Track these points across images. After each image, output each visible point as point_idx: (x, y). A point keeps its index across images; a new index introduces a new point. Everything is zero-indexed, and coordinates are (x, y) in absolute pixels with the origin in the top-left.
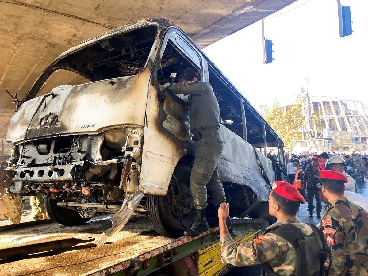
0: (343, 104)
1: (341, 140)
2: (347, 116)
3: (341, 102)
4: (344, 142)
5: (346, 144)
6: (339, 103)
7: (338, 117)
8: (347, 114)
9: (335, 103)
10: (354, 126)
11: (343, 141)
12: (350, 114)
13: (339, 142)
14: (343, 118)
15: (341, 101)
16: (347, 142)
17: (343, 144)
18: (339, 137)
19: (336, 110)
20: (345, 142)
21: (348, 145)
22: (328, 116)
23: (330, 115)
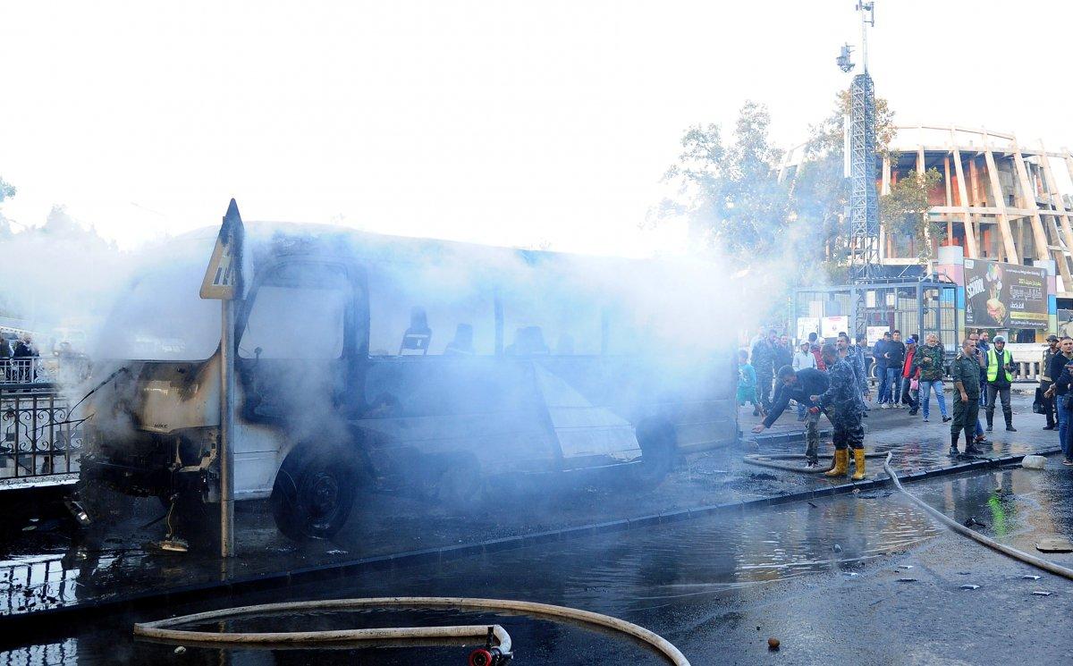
0: (1033, 168)
1: (1005, 298)
2: (1042, 212)
3: (1025, 159)
4: (1015, 310)
5: (1025, 316)
6: (1019, 161)
7: (1013, 218)
8: (1042, 206)
9: (1003, 160)
10: (1067, 254)
11: (1013, 306)
12: (1054, 208)
13: (998, 309)
14: (1027, 220)
15: (1024, 156)
16: (1027, 309)
17: (1014, 315)
18: (999, 286)
19: (1008, 191)
20: (1020, 310)
21: (1030, 321)
22: (978, 210)
23: (984, 205)
